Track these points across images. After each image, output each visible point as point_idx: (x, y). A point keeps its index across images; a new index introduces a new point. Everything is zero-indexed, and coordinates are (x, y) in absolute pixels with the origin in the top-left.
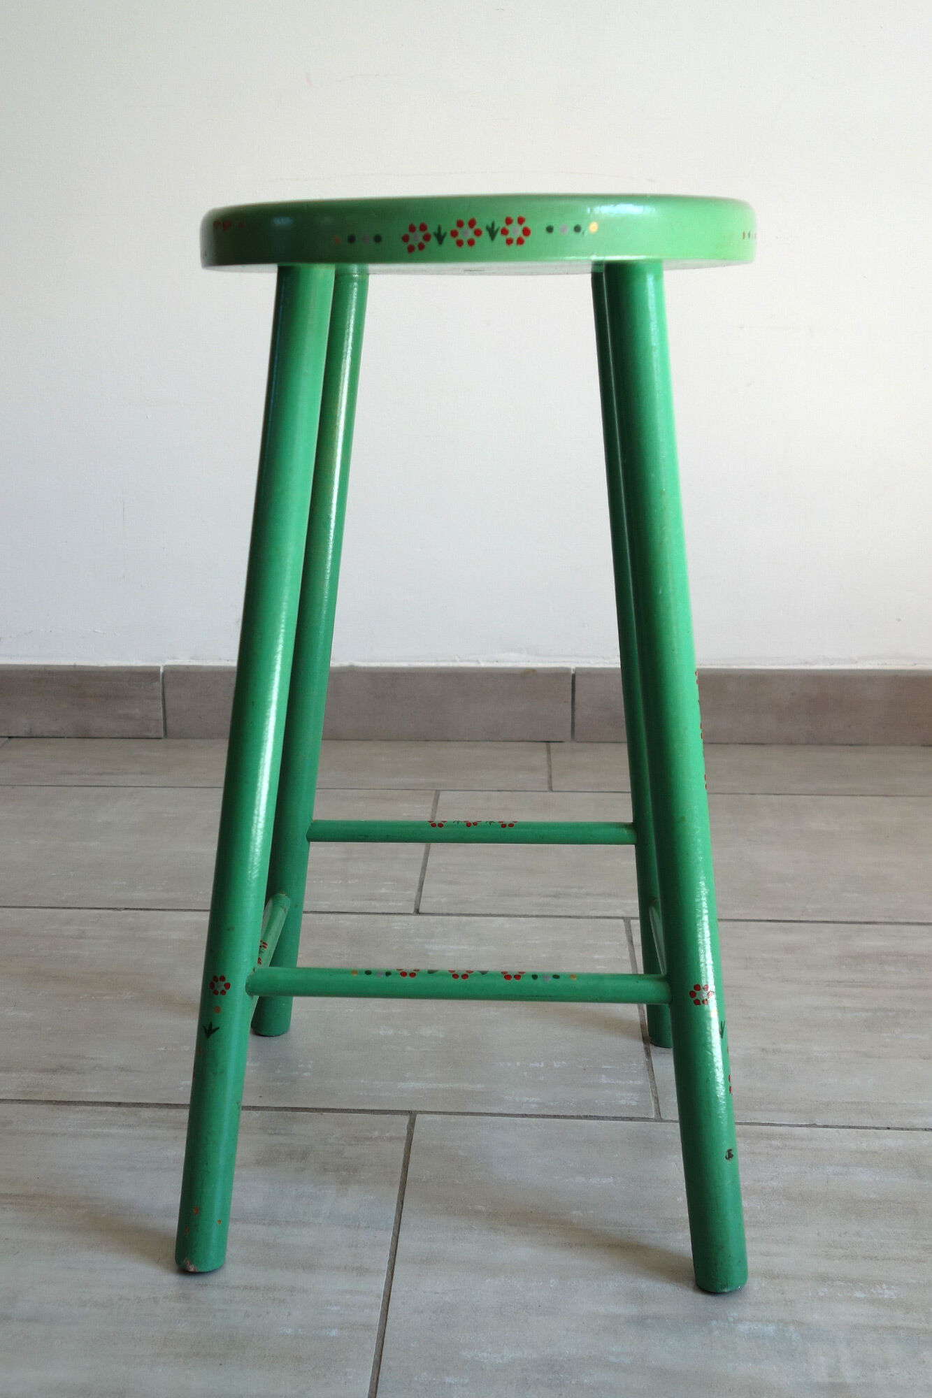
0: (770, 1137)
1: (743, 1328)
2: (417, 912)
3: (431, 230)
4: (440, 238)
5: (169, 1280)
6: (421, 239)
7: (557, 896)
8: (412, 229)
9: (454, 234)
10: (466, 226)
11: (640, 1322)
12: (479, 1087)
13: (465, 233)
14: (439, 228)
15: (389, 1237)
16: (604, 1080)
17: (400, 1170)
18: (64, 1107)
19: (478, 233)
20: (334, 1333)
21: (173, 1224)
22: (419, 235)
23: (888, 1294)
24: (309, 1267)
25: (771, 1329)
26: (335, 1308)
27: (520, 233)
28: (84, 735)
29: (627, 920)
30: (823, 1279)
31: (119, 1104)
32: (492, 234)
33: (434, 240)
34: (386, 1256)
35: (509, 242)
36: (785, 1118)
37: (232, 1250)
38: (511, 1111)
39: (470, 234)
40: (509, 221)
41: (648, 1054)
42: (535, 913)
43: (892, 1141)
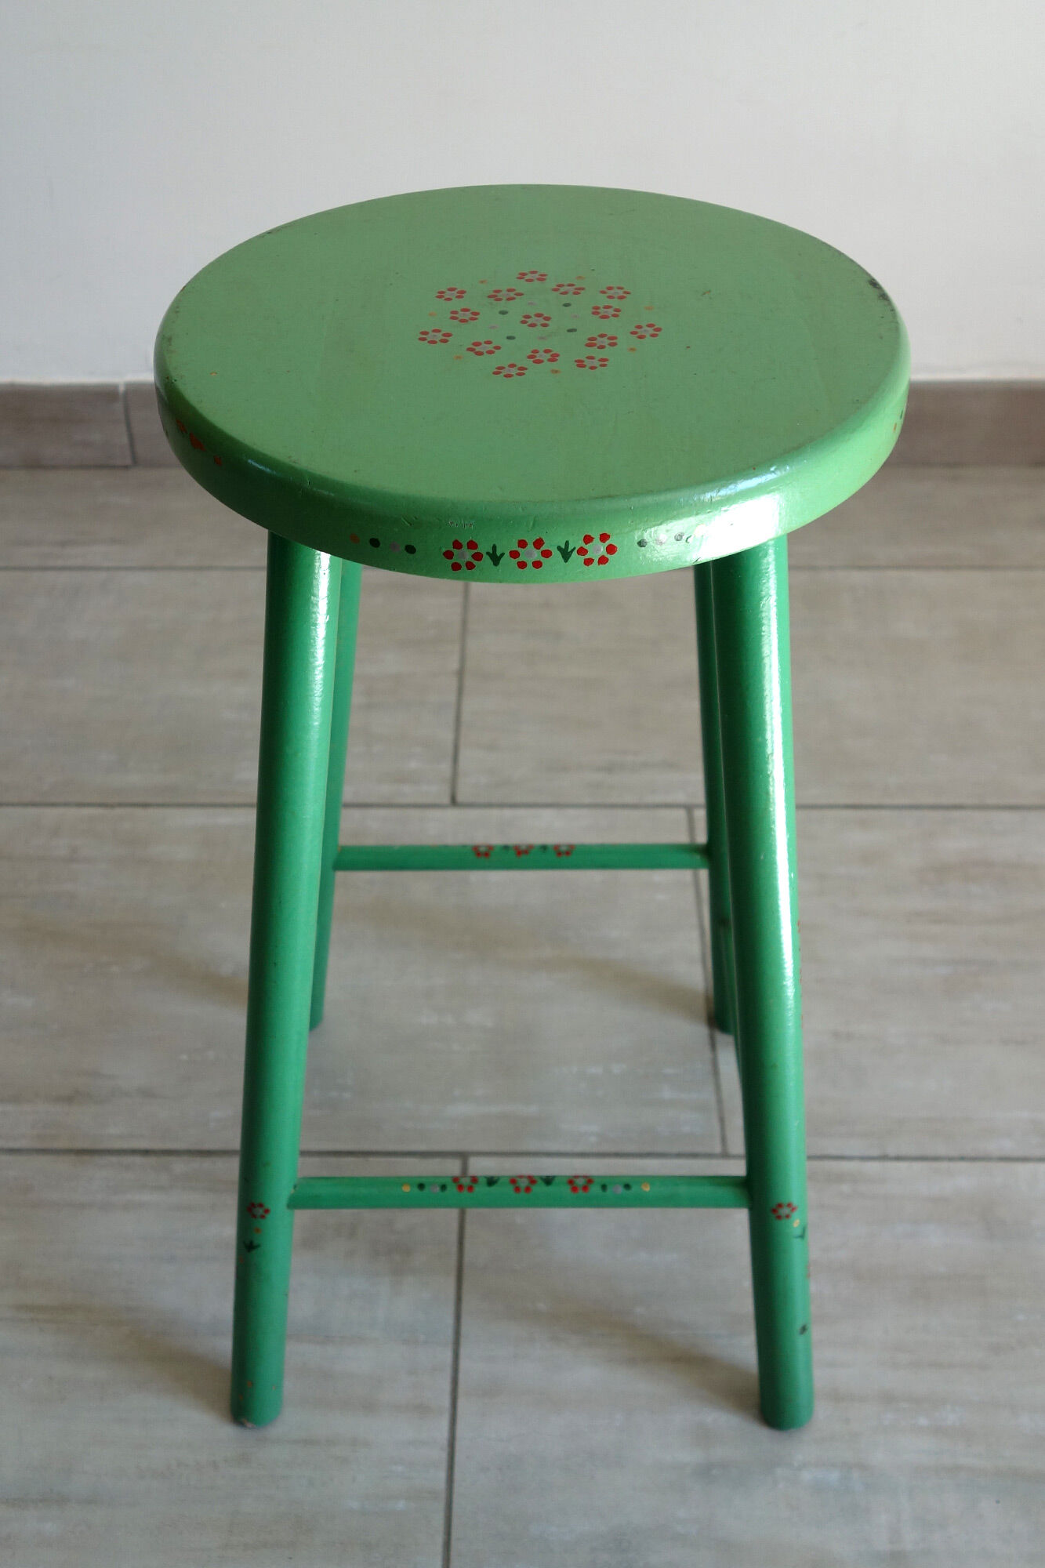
0: (840, 1178)
1: (806, 1476)
2: (454, 802)
3: (484, 548)
4: (496, 559)
5: (227, 1431)
6: (469, 558)
7: (610, 769)
8: (457, 545)
9: (514, 554)
10: (530, 546)
11: (706, 1472)
12: (533, 1109)
13: (530, 554)
14: (494, 548)
15: (447, 1356)
16: (667, 1093)
17: (454, 1249)
18: (86, 1158)
19: (547, 554)
20: (401, 1505)
21: (224, 1346)
22: (468, 555)
23: (951, 1417)
24: (369, 1407)
25: (834, 1476)
26: (400, 1468)
27: (602, 551)
28: (34, 464)
29: (689, 808)
30: (888, 1399)
31: (146, 1153)
32: (566, 554)
33: (487, 559)
34: (447, 1386)
35: (588, 562)
36: (855, 1147)
37: (290, 1386)
38: (568, 1148)
39: (537, 555)
40: (588, 539)
41: (713, 1046)
42: (587, 800)
43: (964, 1180)
